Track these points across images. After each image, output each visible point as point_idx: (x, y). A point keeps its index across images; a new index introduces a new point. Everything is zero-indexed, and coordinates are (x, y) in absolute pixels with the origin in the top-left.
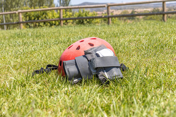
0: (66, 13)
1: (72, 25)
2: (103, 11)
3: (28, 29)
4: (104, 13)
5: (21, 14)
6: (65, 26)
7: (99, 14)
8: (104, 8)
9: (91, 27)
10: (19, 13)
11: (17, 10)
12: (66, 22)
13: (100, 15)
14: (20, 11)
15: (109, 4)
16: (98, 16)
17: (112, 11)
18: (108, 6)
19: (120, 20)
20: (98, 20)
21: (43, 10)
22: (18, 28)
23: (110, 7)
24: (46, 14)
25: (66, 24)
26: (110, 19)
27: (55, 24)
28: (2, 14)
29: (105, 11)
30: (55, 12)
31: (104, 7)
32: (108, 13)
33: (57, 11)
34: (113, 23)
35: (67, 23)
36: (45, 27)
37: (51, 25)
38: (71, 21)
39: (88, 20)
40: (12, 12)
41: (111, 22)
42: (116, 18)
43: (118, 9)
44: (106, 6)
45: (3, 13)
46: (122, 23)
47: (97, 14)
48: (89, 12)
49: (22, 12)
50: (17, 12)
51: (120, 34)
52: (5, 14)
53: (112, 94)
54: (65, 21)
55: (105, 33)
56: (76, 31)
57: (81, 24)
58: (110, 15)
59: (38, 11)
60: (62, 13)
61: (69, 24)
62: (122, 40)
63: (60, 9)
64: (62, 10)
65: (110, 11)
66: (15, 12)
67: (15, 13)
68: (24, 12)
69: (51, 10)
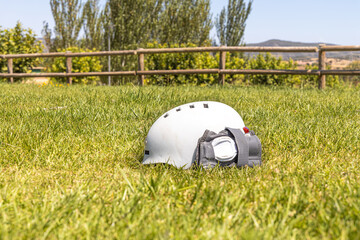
0: (231, 60)
1: (243, 85)
2: (309, 60)
3: (155, 87)
4: (311, 63)
5: (142, 56)
6: (228, 85)
7: (301, 65)
8: (313, 54)
9: (283, 91)
10: (139, 54)
11: (135, 49)
12: (231, 76)
13: (303, 69)
14: (142, 50)
15: (325, 47)
16: (298, 68)
17: (329, 60)
18: (322, 51)
19: (344, 80)
20: (298, 78)
21: (185, 51)
22: (136, 84)
23: (324, 53)
24: (192, 59)
25: (230, 82)
26: (324, 77)
27: (208, 81)
28: (107, 55)
29: (315, 60)
30: (210, 57)
31: (314, 51)
32: (320, 65)
33: (214, 54)
34: (330, 86)
35: (234, 79)
36: (189, 85)
37: (201, 82)
38: (242, 76)
39: (276, 77)
40: (126, 51)
41: (324, 83)
42: (337, 77)
43: (341, 58)
44: (317, 50)
45: (110, 52)
46: (348, 87)
47: (296, 65)
48: (279, 61)
49: (144, 53)
50: (135, 53)
51: (345, 110)
52: (112, 55)
53: (324, 234)
54: (228, 76)
55: (313, 106)
56: (250, 96)
57: (262, 83)
58: (324, 68)
59: (176, 52)
60: (224, 60)
61: (237, 82)
62: (347, 124)
63: (221, 51)
64: (224, 54)
65: (326, 60)
66: (131, 51)
67: (132, 54)
68: (148, 53)
69: (201, 51)
